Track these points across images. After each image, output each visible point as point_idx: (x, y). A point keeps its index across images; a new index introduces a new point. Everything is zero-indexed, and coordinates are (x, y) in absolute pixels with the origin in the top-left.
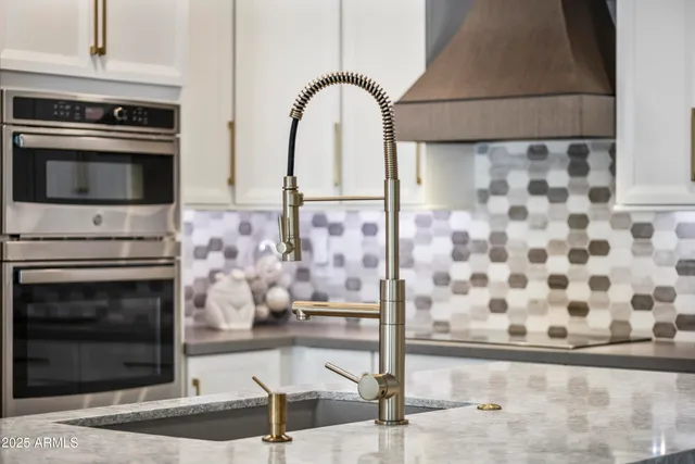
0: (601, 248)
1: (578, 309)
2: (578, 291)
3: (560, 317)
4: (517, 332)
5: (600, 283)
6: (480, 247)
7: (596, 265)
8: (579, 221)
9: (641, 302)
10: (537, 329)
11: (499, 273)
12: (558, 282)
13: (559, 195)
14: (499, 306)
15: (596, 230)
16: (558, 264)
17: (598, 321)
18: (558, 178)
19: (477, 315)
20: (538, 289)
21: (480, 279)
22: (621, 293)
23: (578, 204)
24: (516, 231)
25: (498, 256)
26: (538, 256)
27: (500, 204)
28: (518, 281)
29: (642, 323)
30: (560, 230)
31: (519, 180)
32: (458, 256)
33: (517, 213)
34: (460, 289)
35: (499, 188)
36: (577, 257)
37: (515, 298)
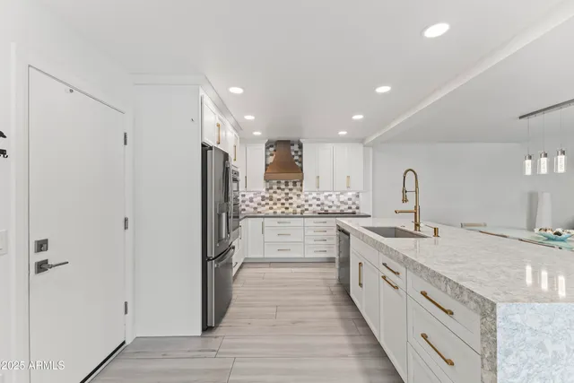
0: (291, 198)
1: (287, 208)
2: (287, 205)
3: (284, 210)
4: (275, 213)
5: (291, 204)
6: (267, 198)
7: (290, 201)
8: (287, 194)
9: (298, 207)
10: (279, 212)
11: (271, 203)
12: (283, 204)
13: (283, 190)
14: (271, 208)
15: (290, 195)
16: (283, 201)
17: (291, 210)
18: (283, 187)
19: (266, 210)
20: (279, 205)
21: (267, 204)
22: (295, 205)
23: (287, 191)
24: (274, 195)
25: (271, 200)
26: (279, 200)
27: (271, 191)
28: (275, 204)
29: (299, 210)
30: (283, 195)
31: (275, 187)
32: (262, 200)
33: (275, 192)
34: (263, 206)
35: (271, 188)
36: (287, 200)
37: (275, 207)
